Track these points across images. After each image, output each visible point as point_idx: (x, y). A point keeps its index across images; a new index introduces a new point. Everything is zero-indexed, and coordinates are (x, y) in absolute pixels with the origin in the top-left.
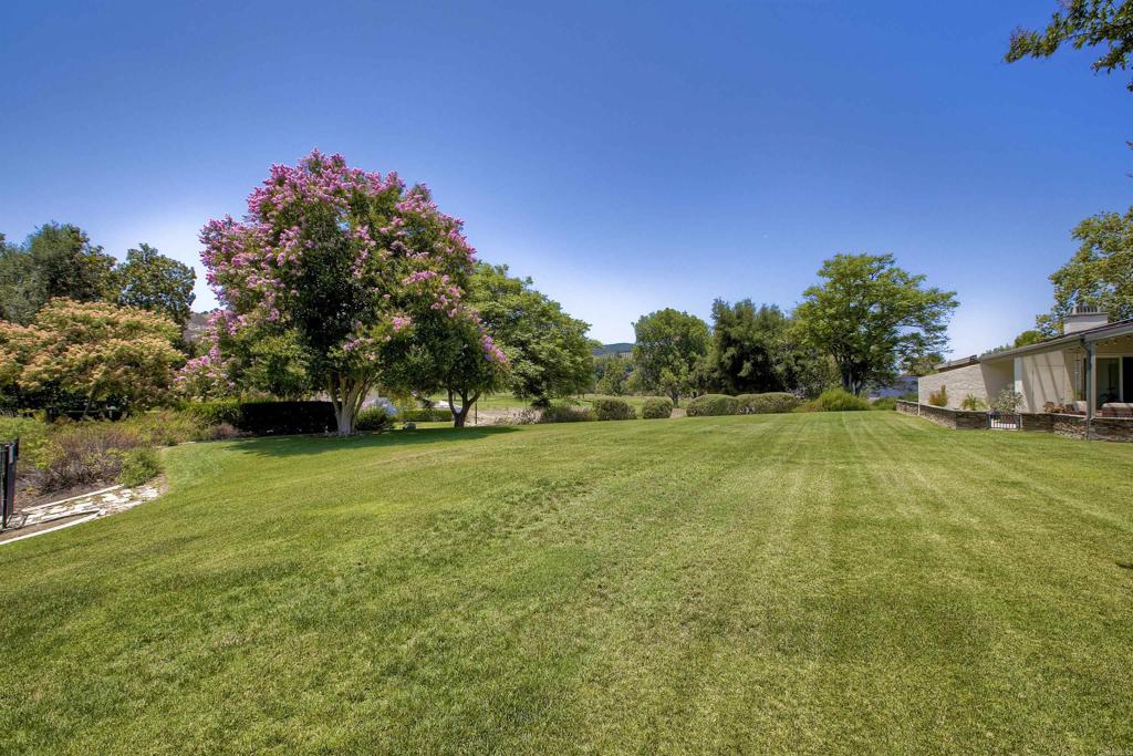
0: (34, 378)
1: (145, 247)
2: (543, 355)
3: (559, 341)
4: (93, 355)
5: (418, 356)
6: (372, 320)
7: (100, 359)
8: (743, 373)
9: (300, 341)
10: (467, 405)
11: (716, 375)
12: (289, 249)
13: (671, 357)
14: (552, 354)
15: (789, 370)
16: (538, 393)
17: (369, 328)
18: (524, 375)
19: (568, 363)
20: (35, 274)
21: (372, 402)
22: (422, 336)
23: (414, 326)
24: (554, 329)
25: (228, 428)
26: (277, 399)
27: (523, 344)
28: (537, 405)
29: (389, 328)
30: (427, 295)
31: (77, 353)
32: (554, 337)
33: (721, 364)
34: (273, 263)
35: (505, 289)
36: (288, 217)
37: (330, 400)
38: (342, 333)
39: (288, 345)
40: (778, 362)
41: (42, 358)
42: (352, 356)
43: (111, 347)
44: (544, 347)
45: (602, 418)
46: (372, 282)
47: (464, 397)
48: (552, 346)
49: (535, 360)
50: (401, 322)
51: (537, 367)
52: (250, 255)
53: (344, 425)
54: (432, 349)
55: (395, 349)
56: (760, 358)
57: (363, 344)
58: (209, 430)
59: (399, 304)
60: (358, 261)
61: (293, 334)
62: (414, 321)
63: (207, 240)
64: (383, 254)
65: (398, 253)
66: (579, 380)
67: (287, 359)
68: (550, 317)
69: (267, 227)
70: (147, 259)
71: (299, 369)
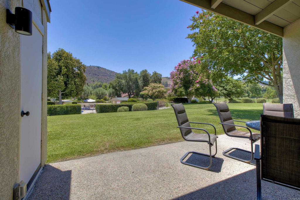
0: (150, 94)
1: (155, 72)
2: (228, 89)
5: (201, 91)
6: (193, 85)
7: (156, 91)
10: (212, 99)
14: (230, 89)
16: (229, 97)
17: (193, 86)
18: (223, 93)
19: (234, 91)
20: (142, 78)
21: (193, 98)
22: (201, 87)
26: (178, 97)
27: (223, 87)
29: (196, 87)
30: (202, 81)
31: (154, 91)
32: (231, 85)
34: (180, 78)
36: (181, 71)
37: (187, 98)
38: (189, 87)
39: (182, 89)
41: (150, 91)
42: (191, 91)
43: (158, 90)
44: (228, 87)
45: (245, 102)
46: (193, 80)
47: (212, 97)
48: (230, 87)
49: (226, 90)
50: (198, 85)
51: (226, 92)
52: (176, 77)
53: (189, 101)
54: (203, 89)
55: (197, 90)
57: (192, 89)
58: (170, 102)
60: (191, 76)
61: (183, 88)
62: (200, 85)
63: (171, 75)
67: (182, 92)
68: (230, 81)
69: (178, 73)
70: (155, 73)
71: (184, 93)
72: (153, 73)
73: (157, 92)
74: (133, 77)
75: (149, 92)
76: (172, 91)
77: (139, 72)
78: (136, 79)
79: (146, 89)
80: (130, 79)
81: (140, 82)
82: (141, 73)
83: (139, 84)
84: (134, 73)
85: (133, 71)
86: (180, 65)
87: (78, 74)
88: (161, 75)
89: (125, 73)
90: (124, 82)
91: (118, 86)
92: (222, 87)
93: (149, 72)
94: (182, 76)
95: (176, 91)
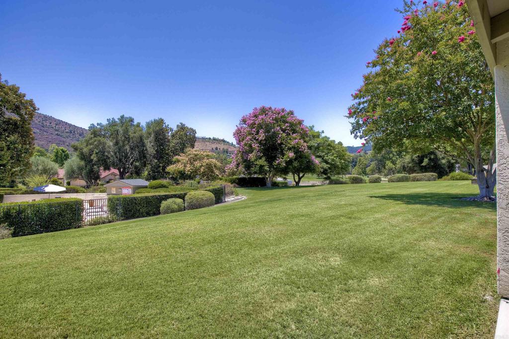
0: (189, 171)
1: (181, 124)
2: (330, 161)
3: (335, 155)
4: (200, 164)
5: (296, 164)
6: (283, 155)
7: (202, 166)
8: (424, 164)
9: (265, 161)
10: (300, 179)
11: (410, 165)
12: (262, 136)
13: (391, 155)
14: (333, 160)
15: (449, 162)
16: (326, 174)
17: (283, 157)
18: (323, 168)
19: (338, 163)
20: (152, 135)
22: (296, 159)
23: (295, 156)
24: (333, 151)
25: (237, 185)
27: (322, 157)
28: (326, 179)
29: (288, 157)
30: (298, 147)
31: (197, 164)
32: (333, 154)
33: (413, 160)
34: (258, 140)
35: (314, 137)
36: (260, 126)
38: (275, 158)
39: (262, 162)
40: (443, 158)
41: (188, 166)
42: (279, 164)
44: (329, 158)
45: (352, 183)
46: (282, 144)
47: (299, 176)
48: (332, 157)
49: (327, 162)
50: (291, 155)
51: (328, 165)
53: (268, 184)
55: (289, 163)
56: (432, 157)
57: (281, 161)
59: (290, 149)
60: (278, 138)
61: (264, 159)
62: (294, 154)
64: (284, 135)
65: (288, 134)
66: (344, 169)
67: (263, 166)
68: (331, 146)
69: (254, 130)
70: (182, 127)
71: (267, 168)
72: (178, 126)
73: (203, 168)
74: (135, 133)
75: (185, 166)
76: (238, 165)
77: (143, 124)
78: (141, 138)
79: (178, 161)
80: (128, 139)
81: (150, 147)
82: (148, 125)
83: (146, 150)
84: (134, 125)
85: (132, 120)
86: (256, 116)
87: (15, 124)
88: (194, 132)
89: (112, 123)
90: (111, 144)
91: (97, 153)
92: (319, 157)
93: (168, 125)
94: (263, 136)
95: (248, 165)
